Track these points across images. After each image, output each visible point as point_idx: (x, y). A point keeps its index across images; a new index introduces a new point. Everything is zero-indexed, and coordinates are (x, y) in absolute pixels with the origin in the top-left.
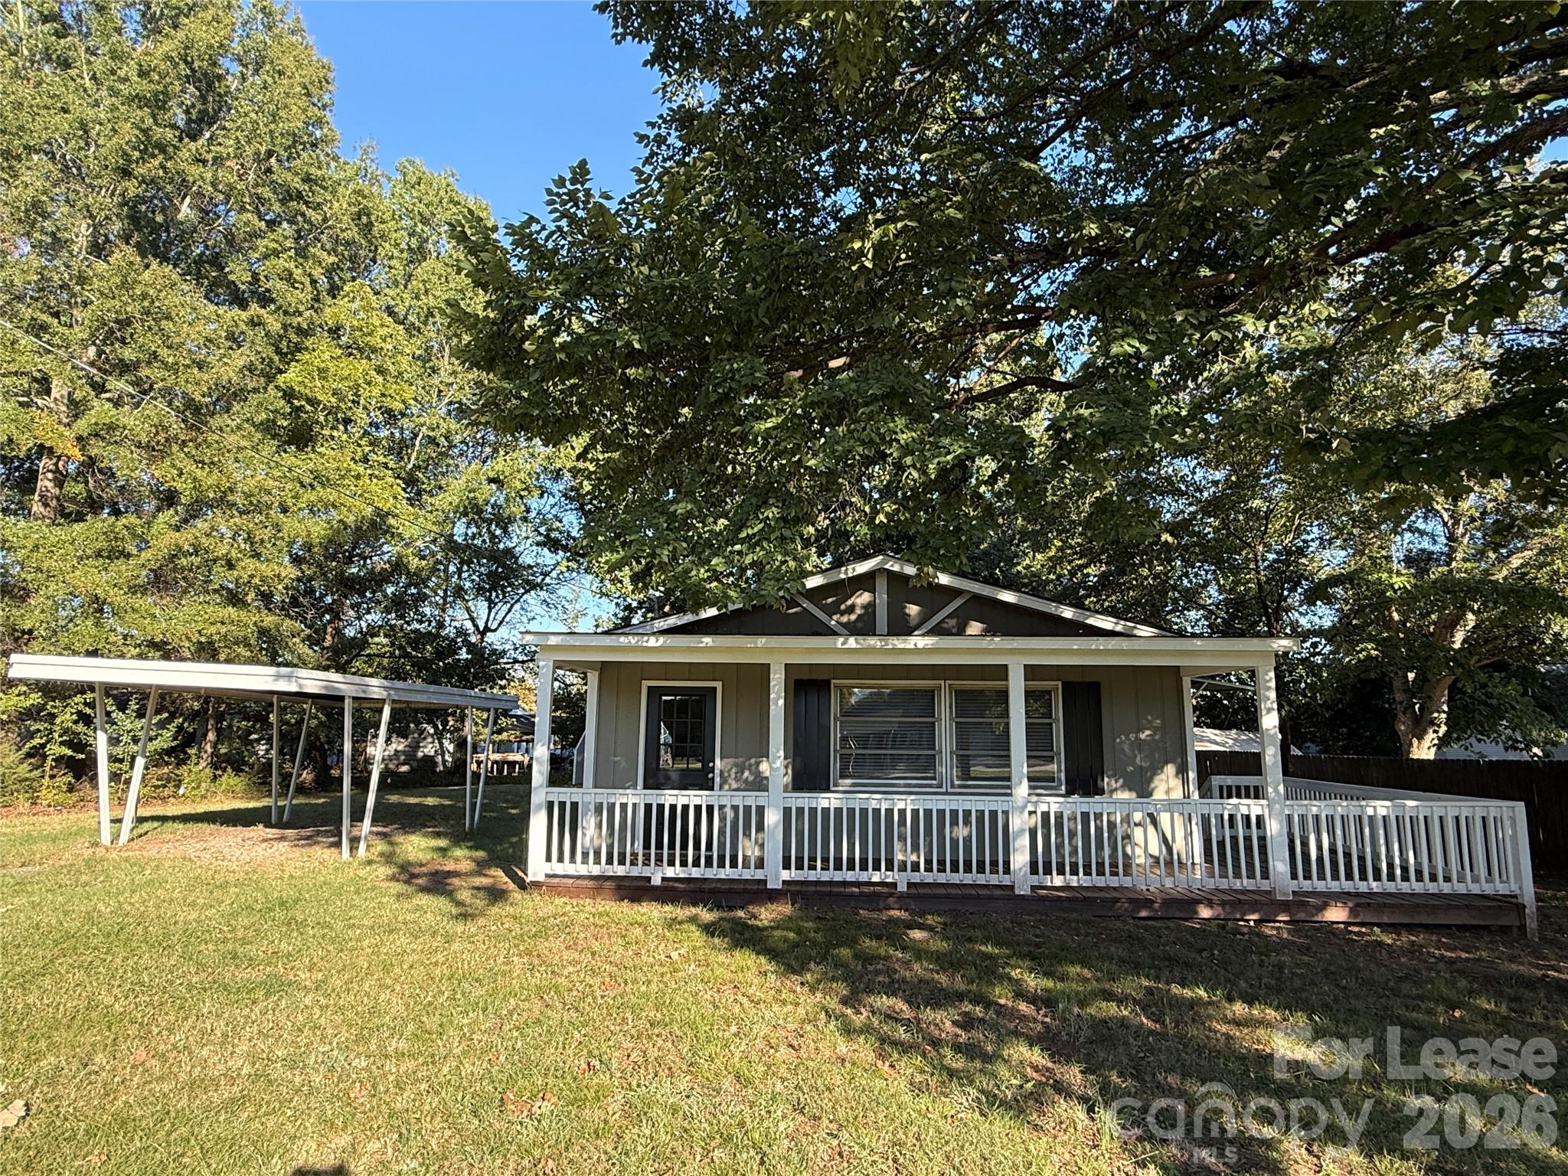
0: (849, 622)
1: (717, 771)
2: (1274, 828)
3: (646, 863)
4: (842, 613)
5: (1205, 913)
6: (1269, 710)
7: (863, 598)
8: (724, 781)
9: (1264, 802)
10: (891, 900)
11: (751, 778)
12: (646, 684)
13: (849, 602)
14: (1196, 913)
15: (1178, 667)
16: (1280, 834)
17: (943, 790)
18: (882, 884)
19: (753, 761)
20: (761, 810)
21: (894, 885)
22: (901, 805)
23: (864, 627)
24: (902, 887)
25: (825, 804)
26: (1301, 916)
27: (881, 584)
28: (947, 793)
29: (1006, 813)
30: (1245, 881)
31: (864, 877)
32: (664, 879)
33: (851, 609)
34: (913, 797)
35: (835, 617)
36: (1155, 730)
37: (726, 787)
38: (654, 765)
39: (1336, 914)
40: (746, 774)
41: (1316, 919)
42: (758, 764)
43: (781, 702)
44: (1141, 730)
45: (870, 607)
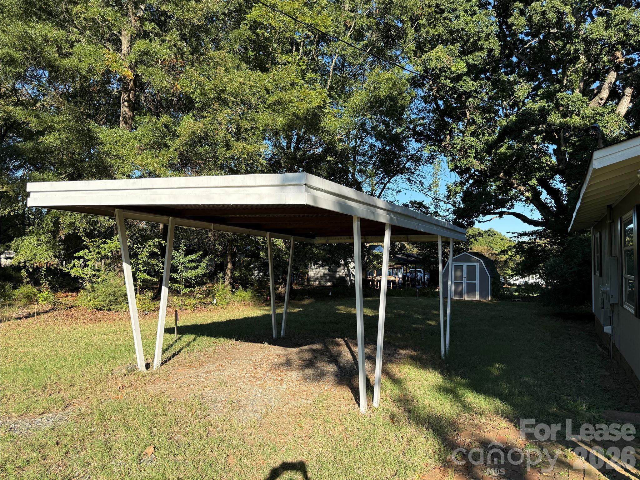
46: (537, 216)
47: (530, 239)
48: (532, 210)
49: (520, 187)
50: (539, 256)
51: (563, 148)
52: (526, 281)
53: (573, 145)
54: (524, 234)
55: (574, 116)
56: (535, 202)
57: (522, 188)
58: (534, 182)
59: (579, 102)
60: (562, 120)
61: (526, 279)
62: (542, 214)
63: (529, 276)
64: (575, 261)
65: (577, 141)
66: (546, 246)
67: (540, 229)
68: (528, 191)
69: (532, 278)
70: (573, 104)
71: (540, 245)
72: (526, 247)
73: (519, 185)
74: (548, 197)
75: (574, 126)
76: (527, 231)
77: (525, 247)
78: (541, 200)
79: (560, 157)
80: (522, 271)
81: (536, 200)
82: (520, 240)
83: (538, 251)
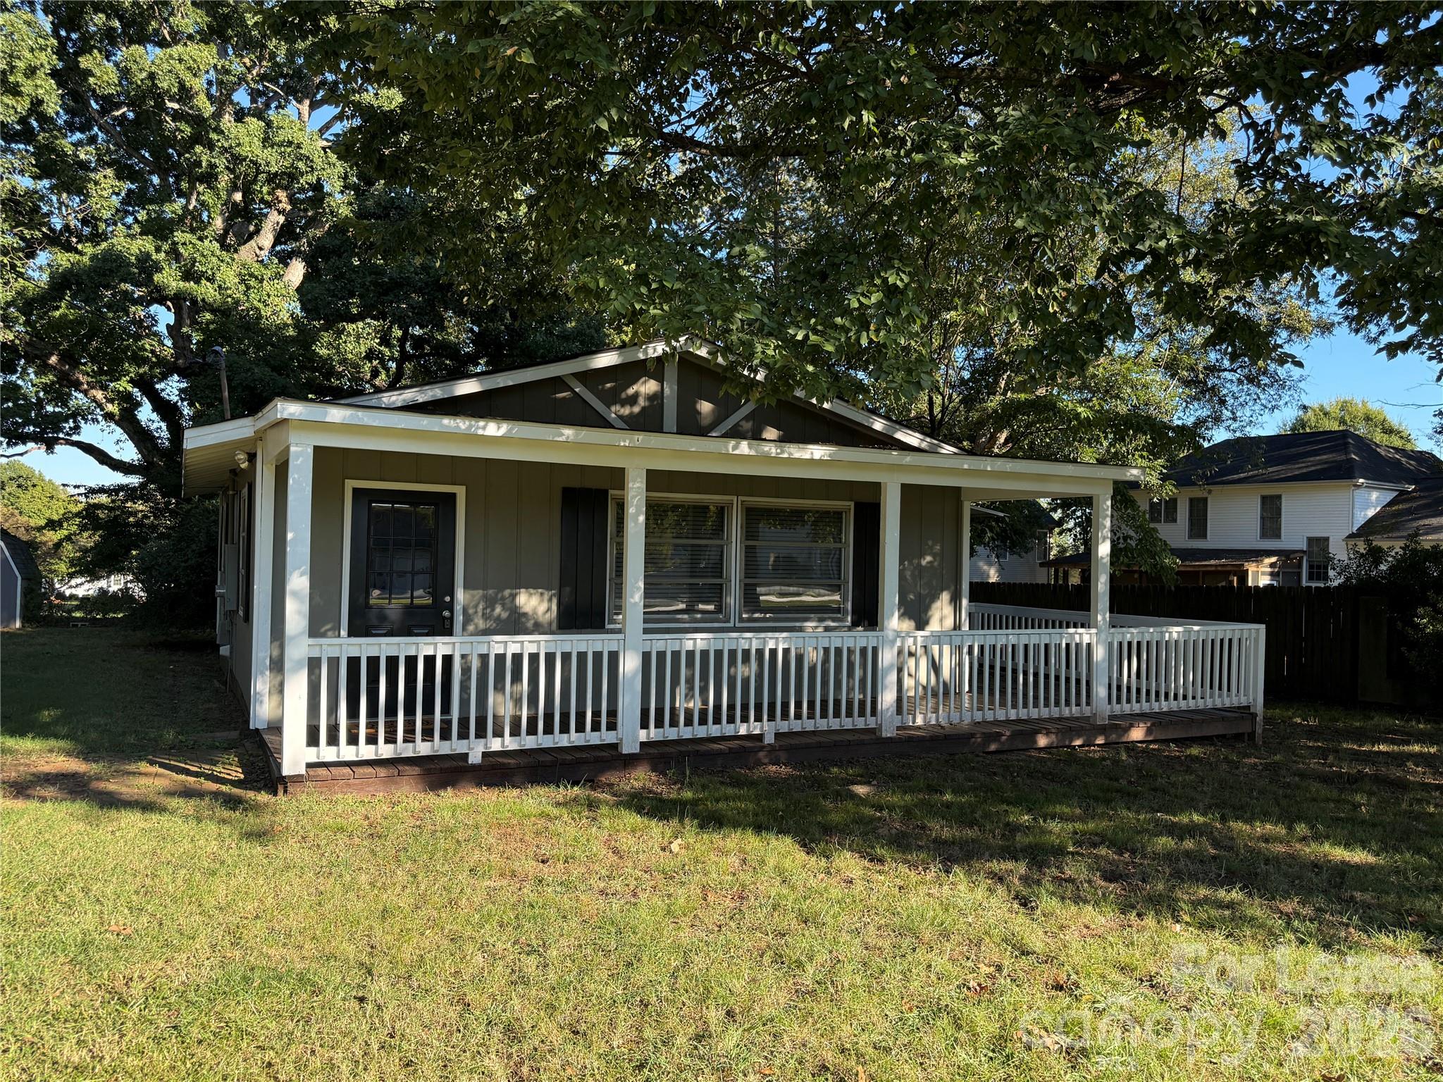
0: (631, 415)
1: (458, 608)
2: (1099, 653)
3: (463, 735)
4: (623, 403)
5: (1042, 741)
6: (1104, 539)
7: (648, 387)
8: (467, 620)
9: (1093, 631)
10: (761, 754)
11: (505, 615)
12: (350, 484)
13: (631, 391)
14: (1035, 742)
15: (959, 489)
16: (1104, 660)
17: (731, 624)
18: (749, 737)
19: (507, 592)
20: (614, 657)
21: (760, 737)
22: (771, 645)
23: (649, 421)
24: (769, 739)
25: (689, 645)
26: (1113, 737)
27: (671, 372)
28: (735, 629)
29: (875, 650)
30: (1074, 708)
31: (729, 730)
32: (485, 755)
33: (633, 400)
34: (785, 635)
35: (613, 409)
36: (934, 556)
37: (471, 628)
38: (361, 600)
39: (1137, 734)
40: (498, 610)
41: (1124, 739)
42: (514, 596)
43: (642, 518)
44: (922, 556)
45: (656, 398)
46: (129, 453)
47: (113, 501)
48: (118, 442)
49: (94, 392)
50: (132, 535)
51: (184, 330)
52: (101, 589)
53: (204, 330)
54: (102, 490)
55: (204, 282)
56: (125, 424)
57: (99, 395)
58: (125, 384)
59: (214, 259)
60: (181, 284)
61: (103, 583)
62: (140, 452)
63: (108, 577)
64: (194, 546)
65: (212, 322)
66: (145, 517)
67: (134, 480)
68: (111, 401)
69: (117, 582)
70: (204, 260)
71: (134, 514)
72: (102, 514)
73: (93, 388)
74: (155, 416)
75: (203, 300)
76: (107, 484)
77: (101, 516)
78: (138, 422)
79: (180, 343)
80: (91, 566)
81: (128, 421)
82: (91, 501)
83: (128, 524)
